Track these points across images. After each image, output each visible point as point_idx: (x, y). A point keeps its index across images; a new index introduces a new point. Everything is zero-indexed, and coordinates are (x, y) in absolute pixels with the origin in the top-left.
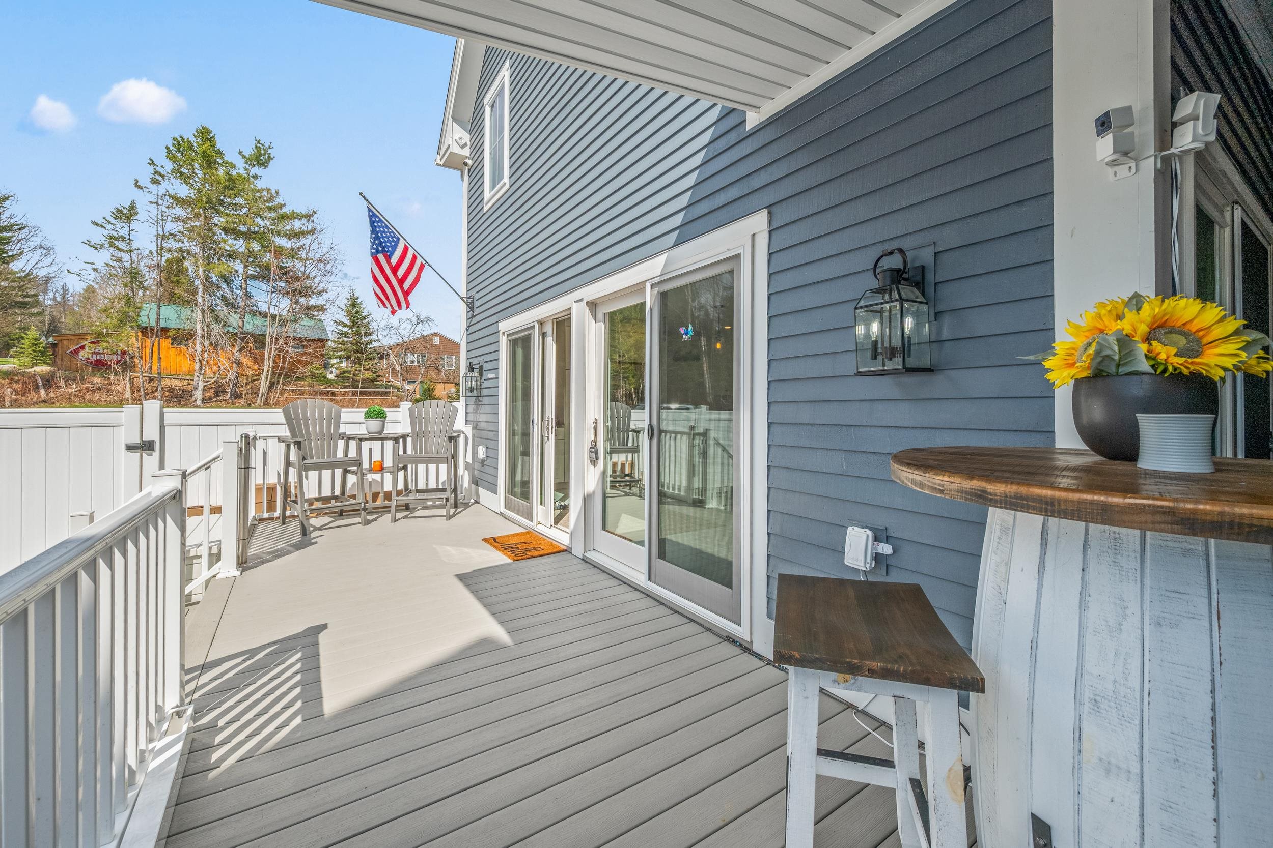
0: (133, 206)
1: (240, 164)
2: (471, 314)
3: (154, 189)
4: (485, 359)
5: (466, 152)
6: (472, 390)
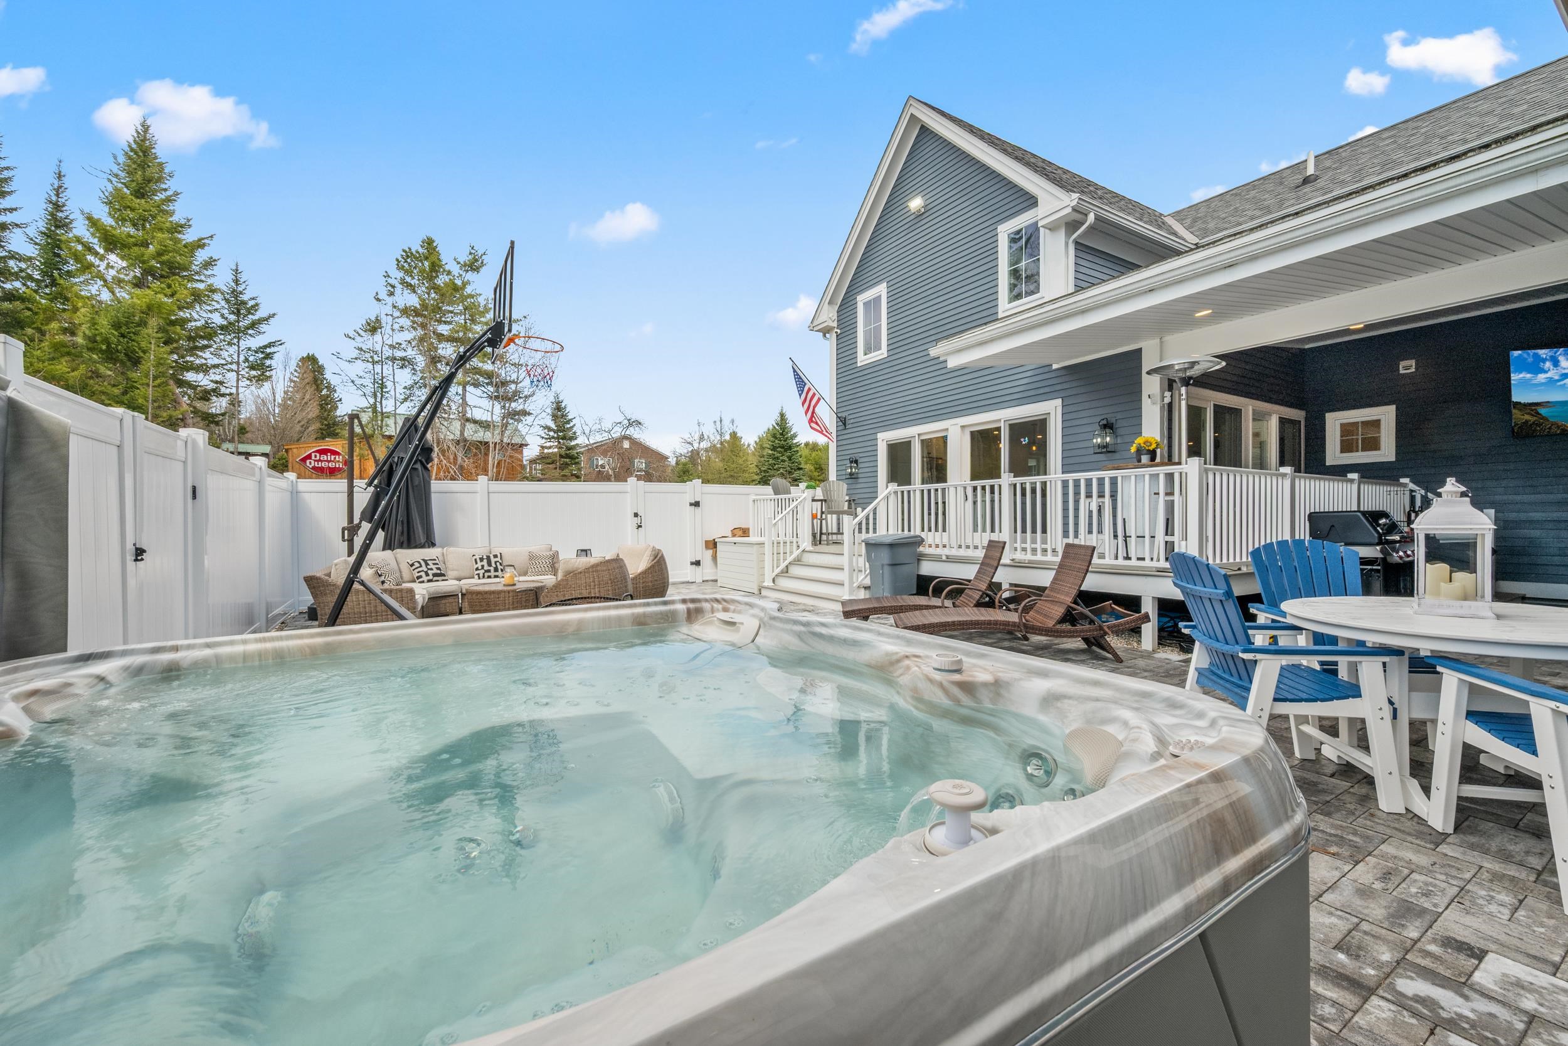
0: (378, 320)
1: (456, 270)
2: (843, 427)
3: (390, 300)
4: (861, 455)
5: (835, 324)
6: (851, 474)
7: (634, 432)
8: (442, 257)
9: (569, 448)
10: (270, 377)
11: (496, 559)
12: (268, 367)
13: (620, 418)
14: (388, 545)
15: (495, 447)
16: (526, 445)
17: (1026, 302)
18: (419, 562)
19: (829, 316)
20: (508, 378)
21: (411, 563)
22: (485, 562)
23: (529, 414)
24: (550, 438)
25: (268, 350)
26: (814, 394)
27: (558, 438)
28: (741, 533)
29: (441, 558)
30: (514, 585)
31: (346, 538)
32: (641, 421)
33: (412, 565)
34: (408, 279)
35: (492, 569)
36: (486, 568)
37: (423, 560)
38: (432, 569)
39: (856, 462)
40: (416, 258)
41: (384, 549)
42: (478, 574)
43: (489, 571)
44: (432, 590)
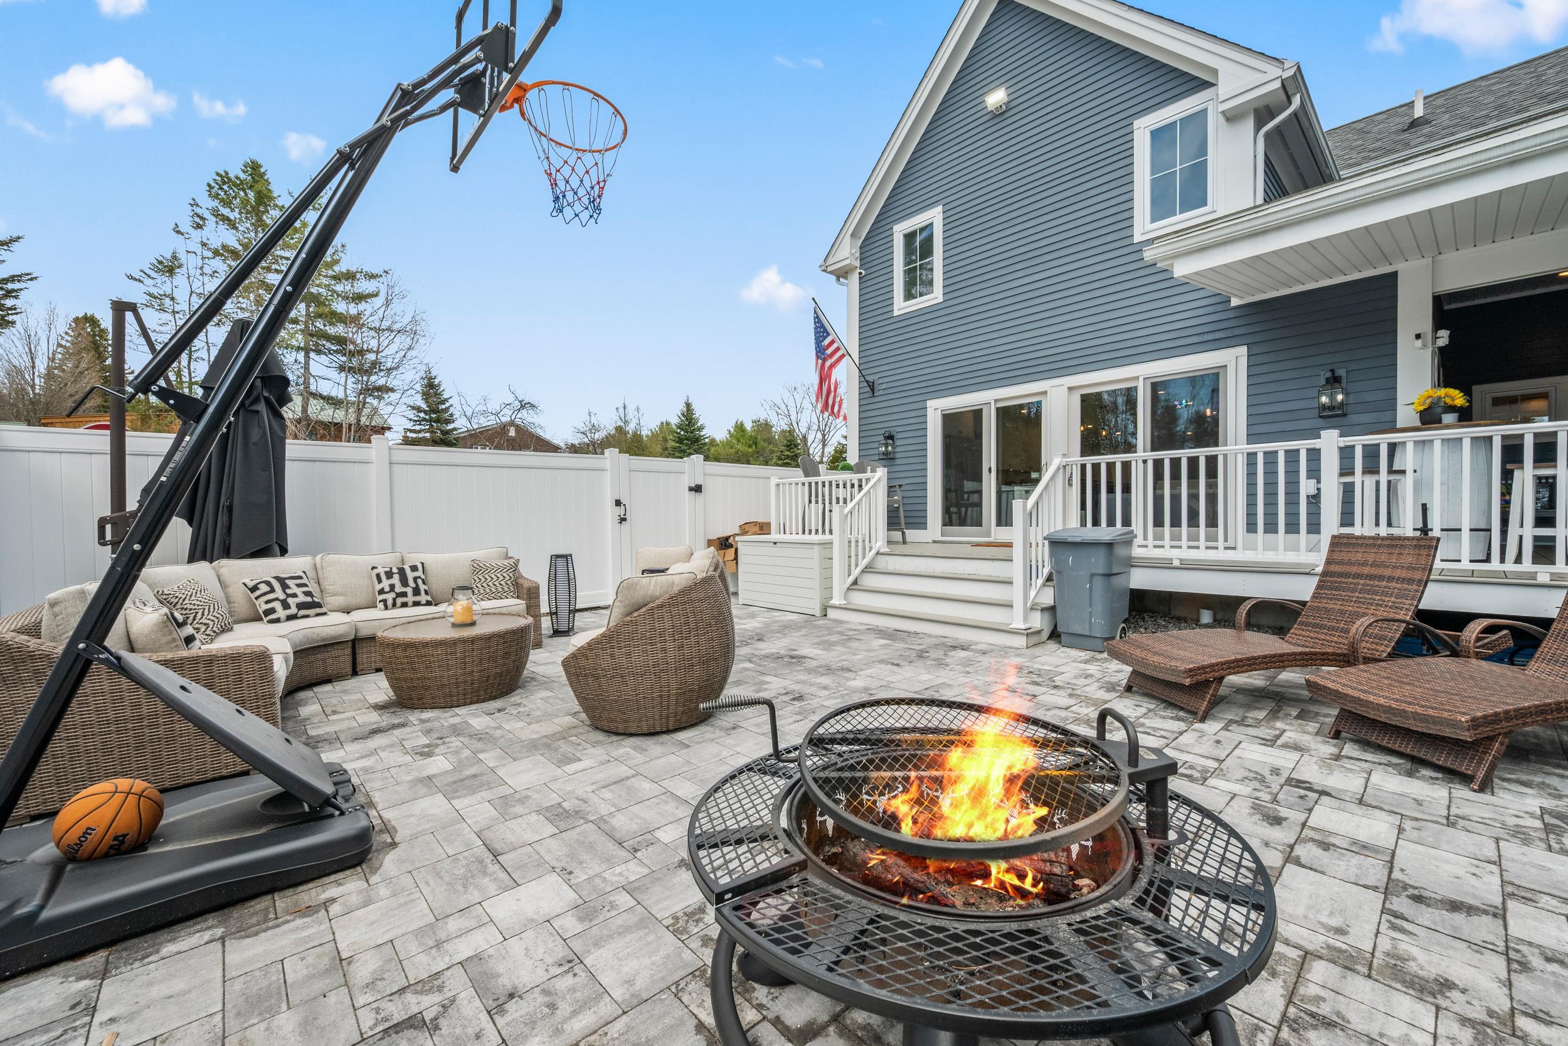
0: (174, 257)
2: (871, 394)
3: (196, 235)
4: (899, 429)
5: (858, 264)
6: (886, 453)
7: (526, 417)
8: (272, 187)
9: (447, 432)
10: (13, 323)
11: (416, 574)
12: (10, 309)
13: (510, 399)
14: (199, 552)
15: (350, 429)
16: (389, 429)
17: (1180, 220)
18: (268, 583)
19: (847, 253)
20: (365, 347)
21: (251, 584)
22: (396, 580)
23: (392, 390)
24: (419, 422)
25: (10, 286)
26: (838, 349)
27: (431, 420)
28: (757, 529)
29: (311, 574)
30: (473, 624)
31: (108, 537)
32: (536, 403)
33: (254, 589)
34: (225, 211)
35: (409, 590)
36: (399, 588)
37: (277, 578)
38: (295, 595)
39: (891, 437)
40: (236, 185)
41: (191, 559)
42: (385, 601)
43: (404, 594)
44: (299, 637)
